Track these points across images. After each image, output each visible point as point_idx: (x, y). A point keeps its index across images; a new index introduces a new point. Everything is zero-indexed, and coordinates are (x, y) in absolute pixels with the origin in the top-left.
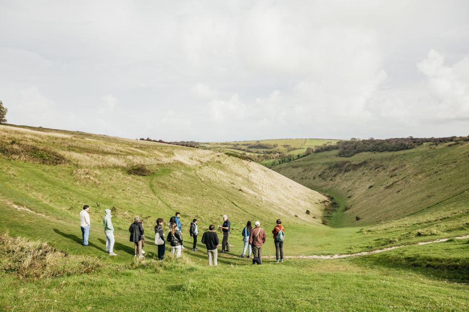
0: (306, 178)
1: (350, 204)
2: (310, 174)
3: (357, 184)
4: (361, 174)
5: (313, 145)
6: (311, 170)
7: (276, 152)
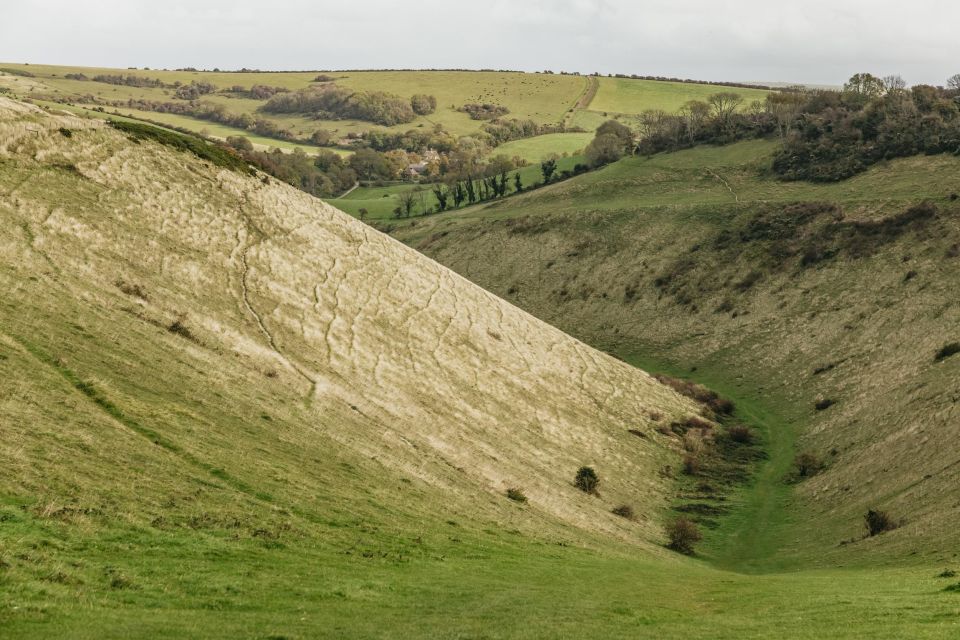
0: (585, 296)
1: (830, 445)
2: (608, 272)
3: (870, 331)
4: (894, 277)
5: (631, 113)
6: (614, 248)
7: (423, 142)
